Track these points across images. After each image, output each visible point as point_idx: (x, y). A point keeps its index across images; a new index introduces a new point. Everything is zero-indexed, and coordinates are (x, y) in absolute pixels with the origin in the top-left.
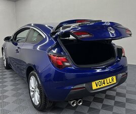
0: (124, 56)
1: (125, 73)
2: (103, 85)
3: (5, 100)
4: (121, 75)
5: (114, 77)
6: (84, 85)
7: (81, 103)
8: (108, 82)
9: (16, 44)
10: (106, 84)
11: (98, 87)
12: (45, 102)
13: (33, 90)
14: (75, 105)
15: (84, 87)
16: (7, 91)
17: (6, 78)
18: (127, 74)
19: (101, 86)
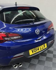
4: (50, 42)
7: (21, 65)
10: (40, 50)
11: (34, 53)
14: (17, 67)
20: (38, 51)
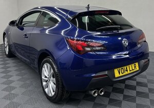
0: (145, 41)
1: (147, 60)
2: (126, 72)
3: (12, 92)
4: (143, 61)
5: (137, 64)
6: (106, 73)
7: (103, 93)
8: (131, 69)
9: (22, 29)
10: (129, 72)
11: (121, 75)
12: (62, 93)
13: (46, 79)
14: (96, 94)
15: (106, 75)
16: (13, 81)
17: (9, 67)
18: (149, 60)
19: (124, 74)
20: (126, 73)
